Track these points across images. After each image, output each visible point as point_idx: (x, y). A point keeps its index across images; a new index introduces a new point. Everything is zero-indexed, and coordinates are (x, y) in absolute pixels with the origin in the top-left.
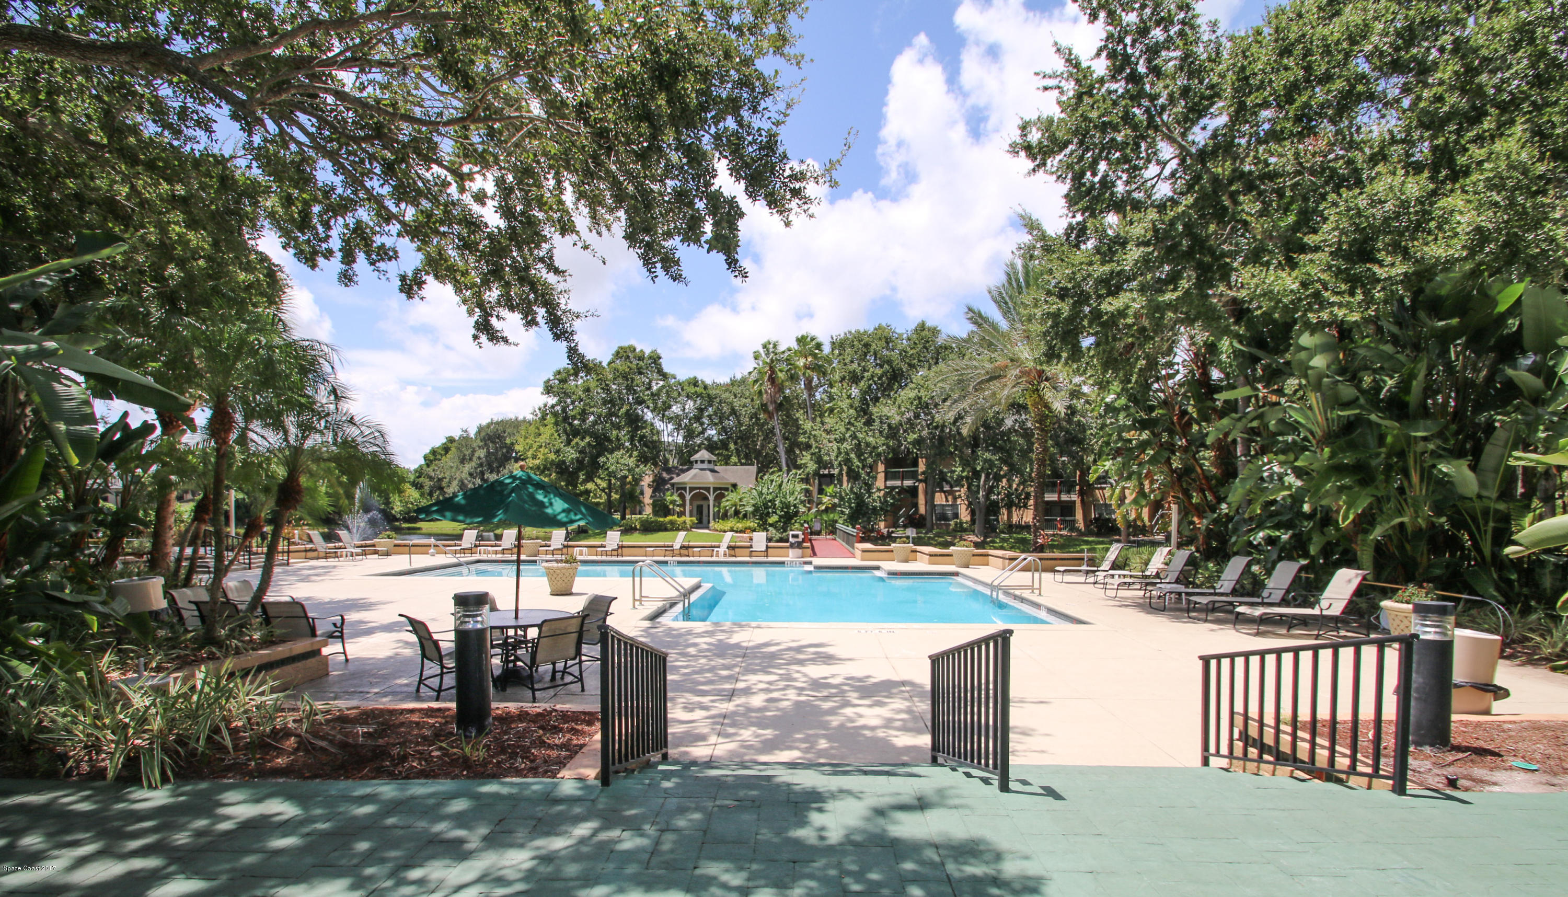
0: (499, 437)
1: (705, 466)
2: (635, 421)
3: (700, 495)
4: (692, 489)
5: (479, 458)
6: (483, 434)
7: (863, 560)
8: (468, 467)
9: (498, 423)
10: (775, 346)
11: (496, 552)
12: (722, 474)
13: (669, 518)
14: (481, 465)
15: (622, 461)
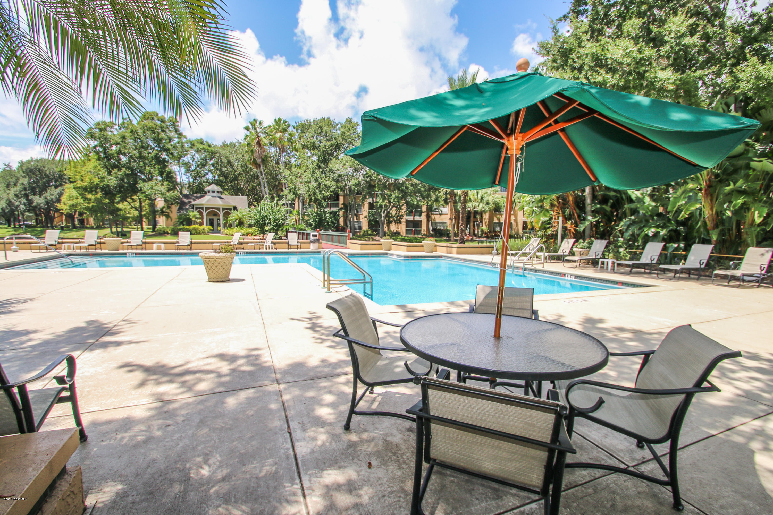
0: (39, 170)
1: (215, 194)
2: (163, 163)
3: (213, 212)
4: (207, 209)
5: (23, 184)
6: (24, 168)
7: (361, 250)
8: (13, 191)
9: (37, 161)
10: (260, 123)
11: (80, 248)
12: (226, 200)
13: (193, 226)
14: (25, 189)
15: (156, 188)
